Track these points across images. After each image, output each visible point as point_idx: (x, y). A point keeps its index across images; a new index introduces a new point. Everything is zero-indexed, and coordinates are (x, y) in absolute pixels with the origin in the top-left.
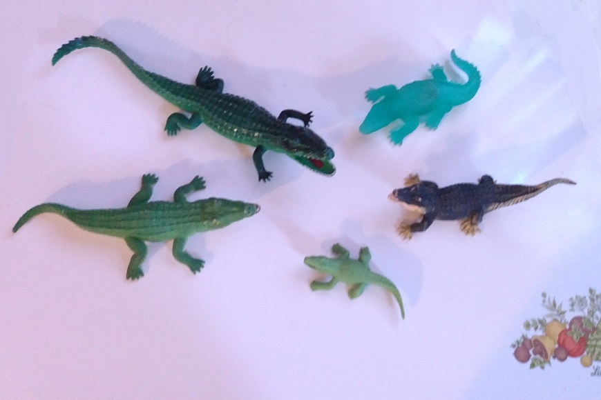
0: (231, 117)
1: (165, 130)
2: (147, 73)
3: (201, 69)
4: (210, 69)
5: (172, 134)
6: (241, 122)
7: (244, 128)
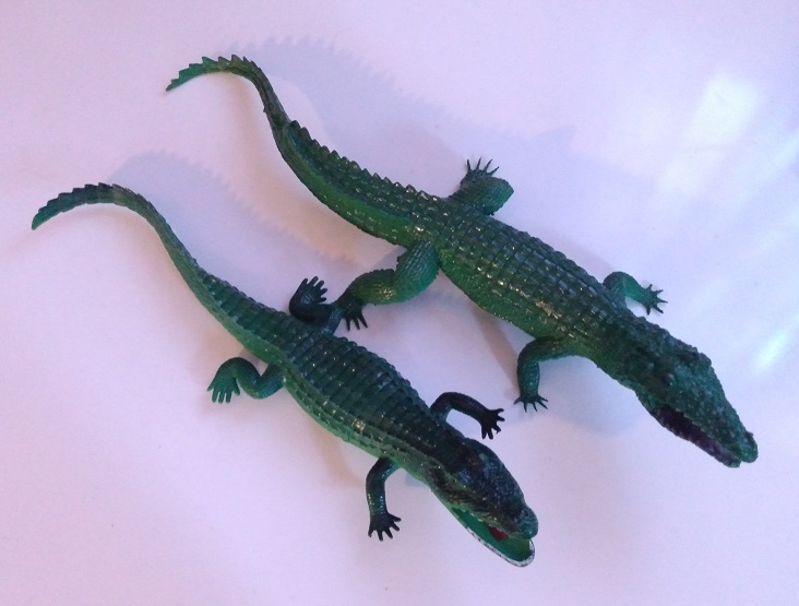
0: (339, 391)
1: (209, 388)
2: (202, 273)
3: (306, 280)
4: (322, 283)
5: (221, 400)
6: (358, 403)
7: (360, 418)
